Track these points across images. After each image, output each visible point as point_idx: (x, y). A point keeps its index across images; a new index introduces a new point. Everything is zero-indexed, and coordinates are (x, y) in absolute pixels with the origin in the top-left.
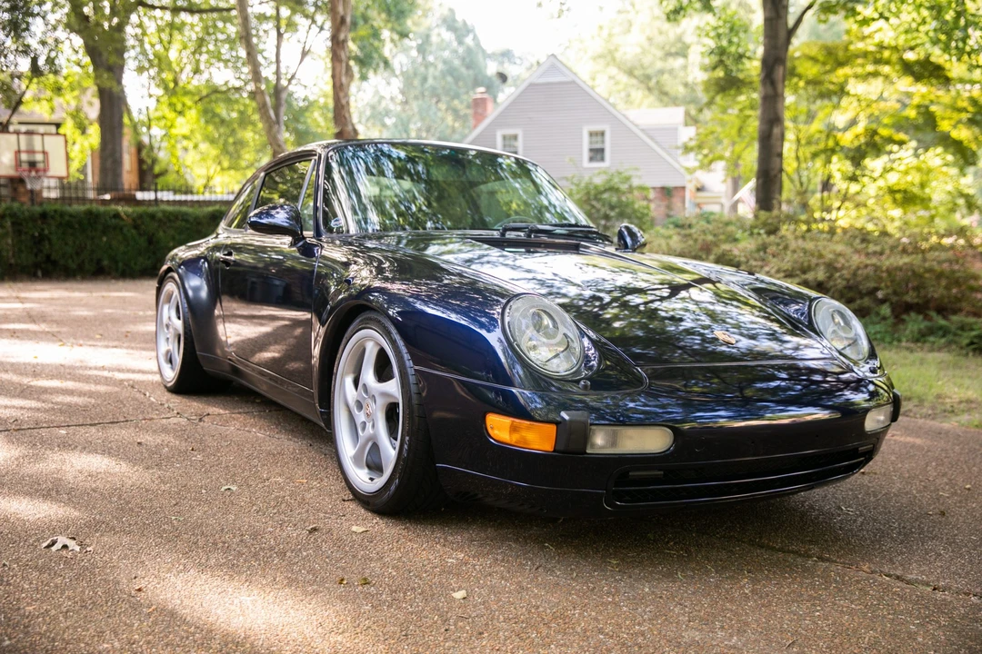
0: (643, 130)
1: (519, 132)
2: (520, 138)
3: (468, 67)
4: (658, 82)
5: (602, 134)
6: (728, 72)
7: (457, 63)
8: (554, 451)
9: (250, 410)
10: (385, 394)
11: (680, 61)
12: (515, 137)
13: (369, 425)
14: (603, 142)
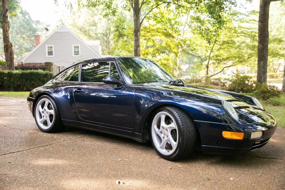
0: (89, 46)
1: (53, 46)
2: (53, 48)
3: (28, 25)
4: (88, 33)
5: (78, 47)
6: (119, 32)
7: (24, 23)
8: (243, 139)
9: (83, 136)
10: (170, 128)
11: (94, 28)
12: (52, 47)
13: (166, 137)
14: (78, 49)
